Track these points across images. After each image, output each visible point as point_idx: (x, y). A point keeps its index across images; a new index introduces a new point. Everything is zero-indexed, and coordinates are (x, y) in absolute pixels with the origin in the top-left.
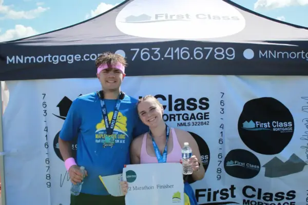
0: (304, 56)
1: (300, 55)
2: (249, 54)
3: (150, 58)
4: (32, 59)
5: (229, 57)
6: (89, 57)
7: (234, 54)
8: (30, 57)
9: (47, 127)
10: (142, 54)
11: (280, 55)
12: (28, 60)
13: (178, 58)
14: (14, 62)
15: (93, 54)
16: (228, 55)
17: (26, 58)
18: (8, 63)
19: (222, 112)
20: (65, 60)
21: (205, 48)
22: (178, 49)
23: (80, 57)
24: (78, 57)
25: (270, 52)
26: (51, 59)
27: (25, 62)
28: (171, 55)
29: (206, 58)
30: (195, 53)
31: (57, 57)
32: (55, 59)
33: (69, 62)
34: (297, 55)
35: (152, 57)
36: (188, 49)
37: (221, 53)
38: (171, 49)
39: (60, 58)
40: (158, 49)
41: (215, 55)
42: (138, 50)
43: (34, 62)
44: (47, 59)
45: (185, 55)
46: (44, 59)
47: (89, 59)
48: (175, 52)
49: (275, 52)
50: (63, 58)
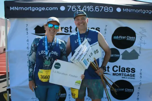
0: (142, 11)
1: (140, 11)
2: (119, 10)
3: (76, 10)
4: (22, 9)
5: (110, 11)
6: (49, 9)
7: (112, 10)
8: (21, 7)
9: (28, 40)
10: (72, 8)
11: (132, 11)
12: (20, 9)
13: (88, 11)
14: (13, 10)
15: (50, 8)
16: (110, 10)
17: (19, 8)
18: (11, 10)
19: (105, 33)
20: (37, 10)
21: (100, 7)
22: (88, 7)
23: (44, 9)
24: (43, 9)
25: (128, 9)
26: (31, 9)
27: (19, 10)
28: (85, 9)
29: (101, 11)
30: (96, 9)
31: (34, 8)
32: (33, 9)
33: (39, 11)
34: (139, 11)
35: (77, 10)
36: (93, 7)
37: (107, 9)
38: (85, 7)
39: (35, 9)
40: (80, 6)
41: (104, 10)
42: (71, 6)
43: (23, 10)
44: (29, 9)
45: (91, 9)
46: (28, 9)
47: (48, 10)
48: (87, 8)
49: (130, 9)
50: (37, 9)
